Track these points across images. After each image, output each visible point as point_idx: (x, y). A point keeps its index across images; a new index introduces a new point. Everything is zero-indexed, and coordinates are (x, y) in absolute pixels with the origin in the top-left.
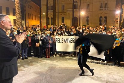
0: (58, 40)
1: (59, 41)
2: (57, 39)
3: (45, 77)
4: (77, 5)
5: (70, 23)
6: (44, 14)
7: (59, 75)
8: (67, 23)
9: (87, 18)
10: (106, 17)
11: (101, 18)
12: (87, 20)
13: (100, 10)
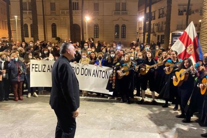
0: (36, 68)
1: (37, 70)
2: (34, 66)
3: (9, 134)
4: (78, 3)
5: (67, 34)
6: (16, 17)
7: (36, 128)
8: (62, 35)
9: (95, 27)
10: (124, 26)
11: (117, 26)
12: (96, 29)
13: (115, 14)
